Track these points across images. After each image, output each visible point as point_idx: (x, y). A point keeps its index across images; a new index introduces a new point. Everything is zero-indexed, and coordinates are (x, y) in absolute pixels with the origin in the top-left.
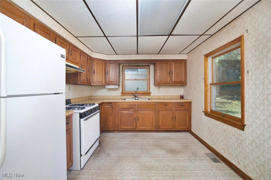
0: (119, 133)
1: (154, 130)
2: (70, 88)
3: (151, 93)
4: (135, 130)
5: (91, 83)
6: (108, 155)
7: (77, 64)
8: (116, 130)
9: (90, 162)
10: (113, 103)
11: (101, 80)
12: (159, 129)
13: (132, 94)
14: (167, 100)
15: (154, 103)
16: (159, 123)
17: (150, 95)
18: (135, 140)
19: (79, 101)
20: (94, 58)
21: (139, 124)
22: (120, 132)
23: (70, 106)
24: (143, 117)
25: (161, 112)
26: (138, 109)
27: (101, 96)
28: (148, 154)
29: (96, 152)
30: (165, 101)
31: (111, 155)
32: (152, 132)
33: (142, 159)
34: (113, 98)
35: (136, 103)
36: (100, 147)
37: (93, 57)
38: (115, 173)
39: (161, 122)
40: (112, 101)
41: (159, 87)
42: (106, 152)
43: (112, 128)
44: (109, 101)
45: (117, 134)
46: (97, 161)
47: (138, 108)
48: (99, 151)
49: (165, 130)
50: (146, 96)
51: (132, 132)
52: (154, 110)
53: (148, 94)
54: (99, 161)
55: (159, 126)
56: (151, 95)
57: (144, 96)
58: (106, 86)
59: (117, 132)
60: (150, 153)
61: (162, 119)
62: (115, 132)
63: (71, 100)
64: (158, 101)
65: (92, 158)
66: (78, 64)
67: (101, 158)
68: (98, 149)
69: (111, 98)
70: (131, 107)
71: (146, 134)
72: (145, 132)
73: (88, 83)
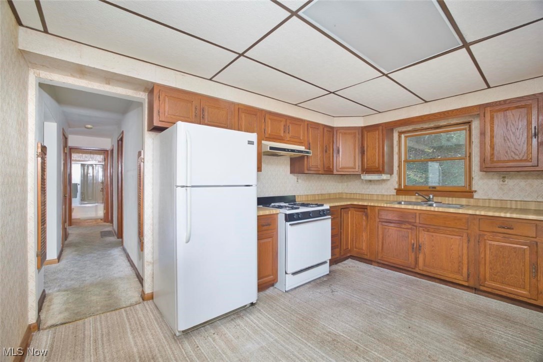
0: (378, 268)
1: (466, 284)
2: (298, 179)
3: (476, 191)
4: (414, 270)
5: (333, 171)
6: (333, 291)
7: (300, 144)
8: (375, 262)
9: (301, 289)
10: (368, 208)
11: (351, 165)
12: (481, 285)
13: (416, 193)
14: (511, 213)
15: (467, 216)
16: (482, 270)
17: (472, 197)
18: (403, 288)
19: (318, 200)
20: (337, 127)
21: (424, 260)
22: (382, 267)
23: (289, 204)
24: (433, 247)
25: (490, 242)
26: (421, 225)
27: (356, 194)
28: (406, 320)
29: (318, 281)
30: (502, 215)
31: (336, 293)
32: (460, 287)
33: (385, 320)
34: (380, 199)
35: (416, 211)
36: (329, 277)
37: (335, 126)
38: (322, 315)
39: (488, 270)
40: (366, 204)
41: (504, 177)
42: (332, 286)
43: (367, 255)
44: (360, 203)
45: (375, 269)
46: (311, 292)
47: (420, 223)
48: (325, 281)
49: (504, 294)
50: (457, 199)
51: (409, 273)
52: (465, 235)
53: (468, 193)
54: (313, 293)
55: (481, 277)
56: (476, 196)
57: (454, 199)
58: (362, 175)
59: (376, 264)
60: (411, 320)
61: (490, 263)
62: (373, 263)
63: (296, 197)
64: (478, 213)
65: (308, 286)
66: (303, 144)
67: (319, 291)
68: (325, 279)
69: (375, 199)
70: (404, 219)
71: (441, 287)
72: (441, 283)
73: (325, 171)
